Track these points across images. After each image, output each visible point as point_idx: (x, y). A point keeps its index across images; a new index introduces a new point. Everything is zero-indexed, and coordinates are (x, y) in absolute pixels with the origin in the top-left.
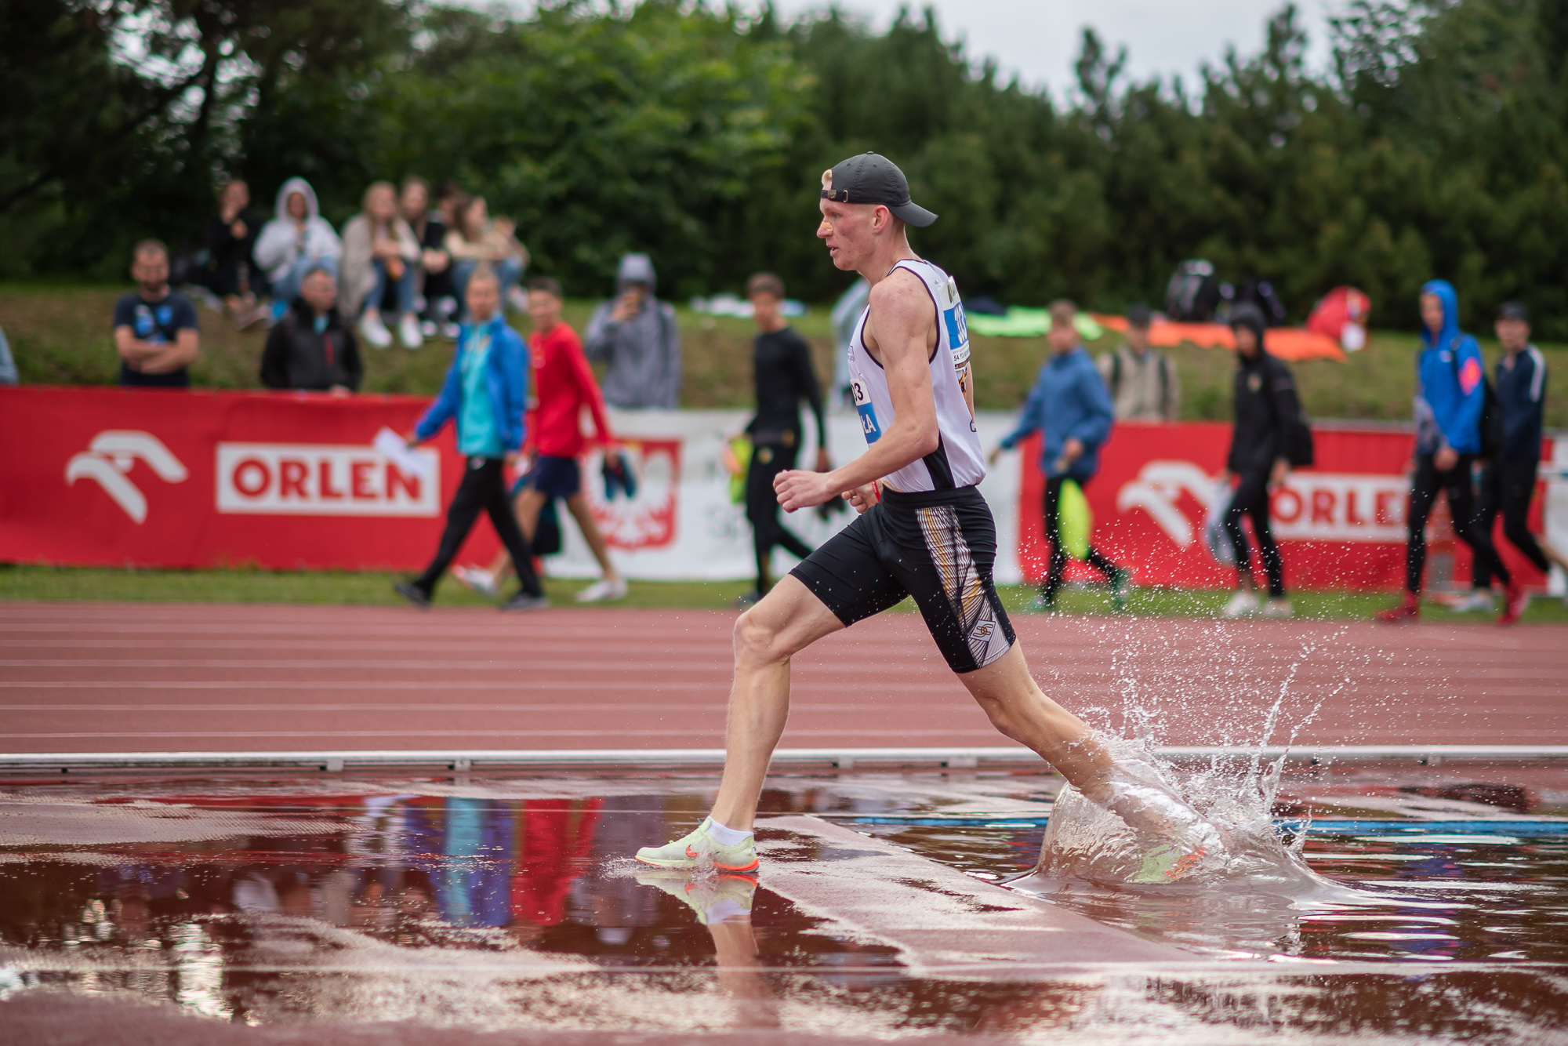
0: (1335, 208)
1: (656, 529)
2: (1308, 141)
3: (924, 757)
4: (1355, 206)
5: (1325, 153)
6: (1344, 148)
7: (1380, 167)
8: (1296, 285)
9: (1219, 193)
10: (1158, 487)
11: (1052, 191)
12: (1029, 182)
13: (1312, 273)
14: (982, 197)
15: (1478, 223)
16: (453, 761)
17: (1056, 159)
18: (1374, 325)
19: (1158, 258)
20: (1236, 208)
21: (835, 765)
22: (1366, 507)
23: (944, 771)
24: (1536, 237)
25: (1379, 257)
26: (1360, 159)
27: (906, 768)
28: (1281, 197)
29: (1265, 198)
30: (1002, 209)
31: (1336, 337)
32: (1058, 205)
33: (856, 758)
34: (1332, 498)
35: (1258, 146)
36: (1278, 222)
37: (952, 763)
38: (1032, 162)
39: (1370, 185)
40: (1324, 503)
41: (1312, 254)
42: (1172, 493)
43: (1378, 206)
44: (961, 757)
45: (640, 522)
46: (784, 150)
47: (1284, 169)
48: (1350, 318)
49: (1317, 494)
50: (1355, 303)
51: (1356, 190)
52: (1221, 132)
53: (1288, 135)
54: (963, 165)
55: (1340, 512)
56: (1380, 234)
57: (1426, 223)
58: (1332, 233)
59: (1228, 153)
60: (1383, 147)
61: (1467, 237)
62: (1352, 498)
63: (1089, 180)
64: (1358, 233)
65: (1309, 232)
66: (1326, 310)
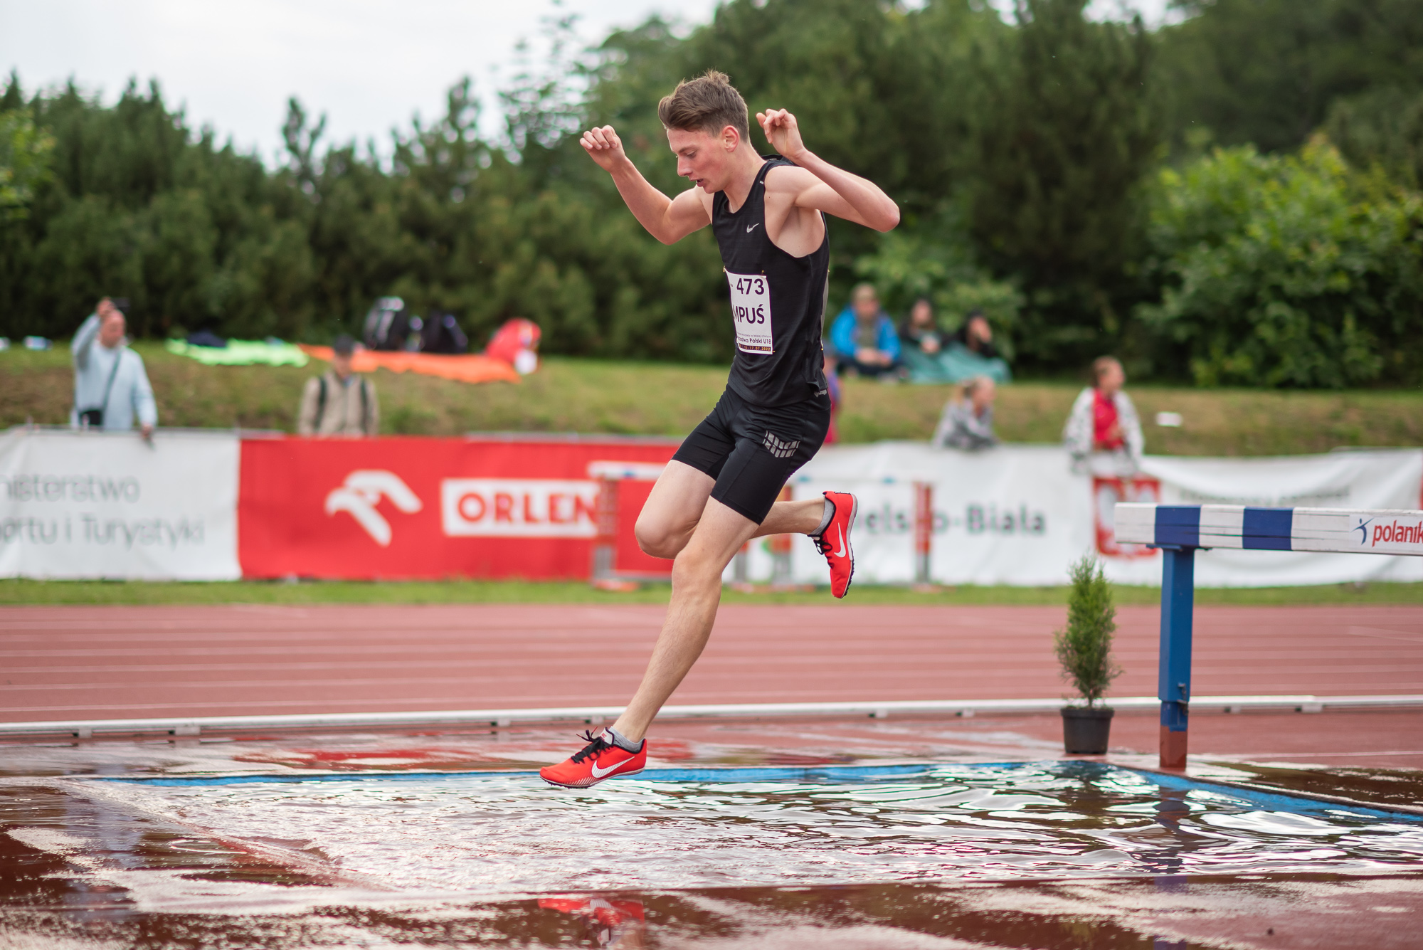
0: (508, 250)
2: (485, 194)
3: (154, 727)
4: (526, 250)
5: (499, 204)
6: (516, 199)
7: (546, 216)
8: (476, 318)
9: (408, 239)
10: (360, 493)
11: (264, 239)
12: (243, 232)
13: (490, 307)
14: (203, 244)
15: (631, 263)
17: (266, 211)
18: (544, 351)
19: (356, 295)
20: (424, 251)
21: (76, 735)
22: (540, 508)
23: (171, 738)
24: (680, 275)
25: (547, 293)
26: (530, 209)
27: (138, 737)
28: (462, 241)
29: (448, 242)
30: (219, 255)
31: (510, 361)
32: (269, 250)
33: (93, 729)
34: (509, 498)
35: (442, 198)
36: (459, 264)
37: (178, 731)
38: (245, 214)
39: (538, 231)
40: (505, 505)
41: (489, 292)
42: (373, 498)
43: (545, 248)
44: (186, 726)
46: (27, 205)
47: (464, 219)
48: (521, 346)
49: (498, 497)
50: (527, 332)
51: (526, 234)
52: (408, 187)
53: (467, 188)
54: (185, 217)
55: (517, 512)
56: (547, 273)
57: (587, 263)
58: (507, 272)
59: (415, 204)
60: (549, 198)
61: (622, 275)
62: (527, 500)
63: (296, 229)
64: (529, 272)
65: (487, 272)
66: (501, 338)
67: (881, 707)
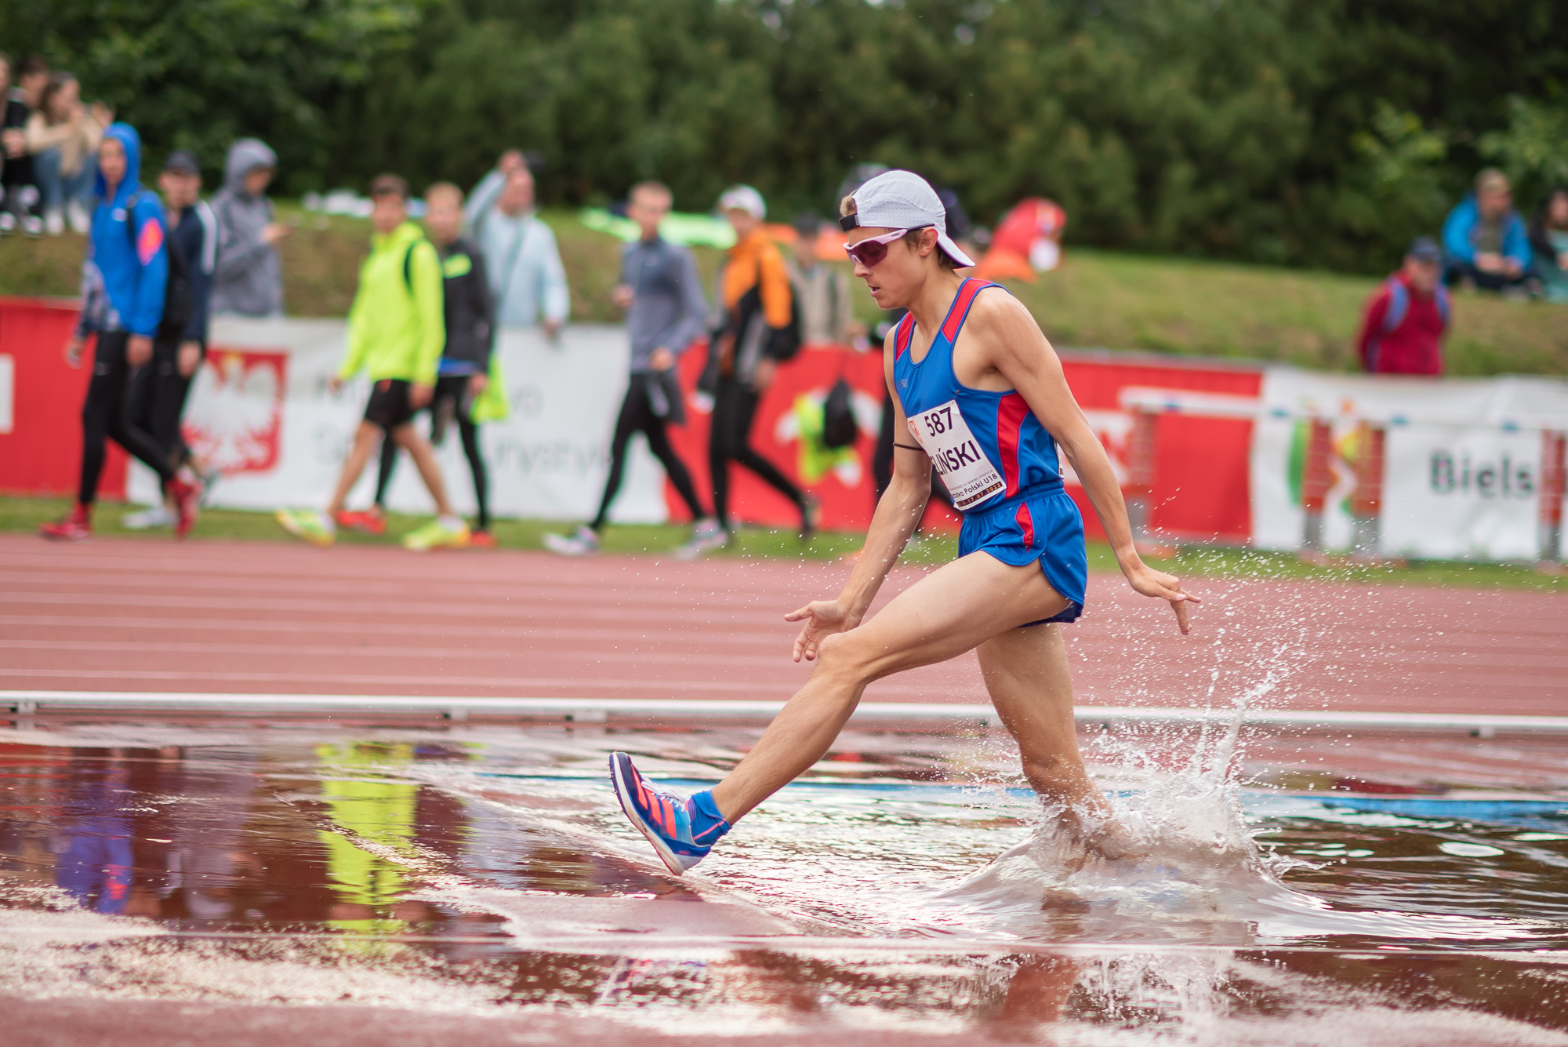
0: (1027, 110)
1: (258, 452)
2: (1001, 34)
3: (546, 709)
4: (1050, 109)
5: (1017, 48)
6: (1039, 42)
7: (1079, 66)
8: (982, 195)
9: (898, 91)
11: (713, 83)
12: (687, 74)
13: (1000, 182)
14: (633, 88)
15: (1186, 131)
16: (16, 703)
17: (717, 48)
18: (1070, 241)
19: (828, 162)
20: (919, 107)
21: (446, 716)
23: (569, 724)
24: (1251, 149)
25: (1076, 166)
26: (1057, 56)
27: (526, 721)
28: (969, 95)
29: (950, 96)
30: (655, 102)
31: (1024, 253)
32: (718, 99)
33: (469, 710)
35: (944, 38)
36: (964, 124)
37: (578, 717)
38: (690, 51)
39: (1068, 85)
41: (1001, 161)
43: (1077, 109)
44: (589, 710)
45: (239, 444)
46: (413, 31)
47: (972, 66)
48: (1040, 233)
50: (1047, 216)
51: (1052, 90)
52: (903, 23)
53: (977, 26)
54: (611, 53)
56: (1077, 141)
57: (1129, 129)
58: (1024, 138)
59: (911, 49)
60: (1083, 44)
61: (1174, 146)
63: (754, 73)
64: (1052, 138)
65: (997, 136)
66: (1014, 223)
67: (1487, 722)
